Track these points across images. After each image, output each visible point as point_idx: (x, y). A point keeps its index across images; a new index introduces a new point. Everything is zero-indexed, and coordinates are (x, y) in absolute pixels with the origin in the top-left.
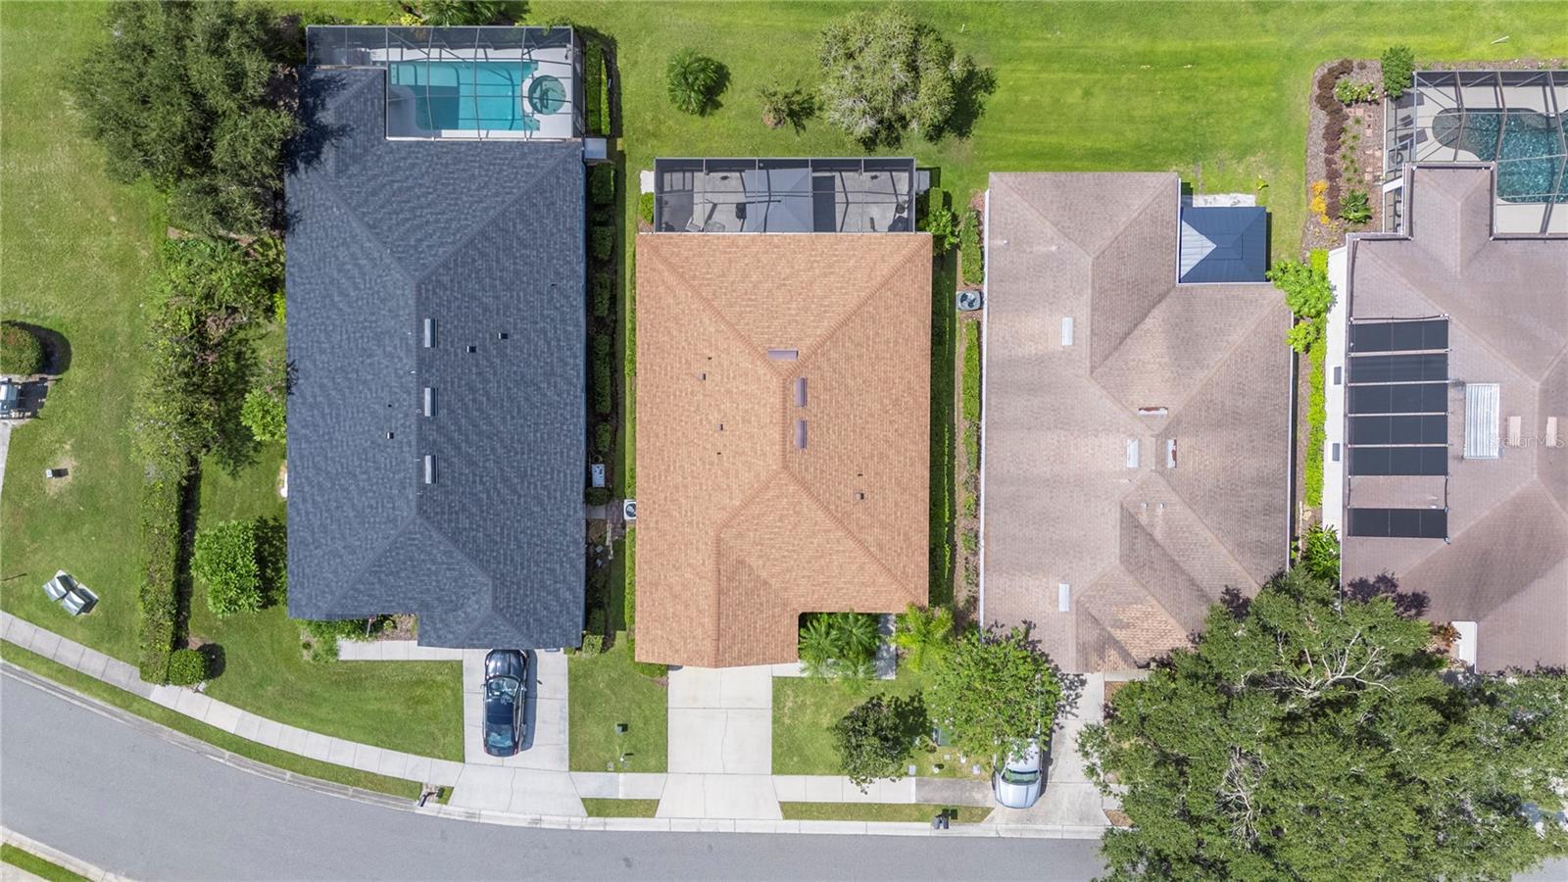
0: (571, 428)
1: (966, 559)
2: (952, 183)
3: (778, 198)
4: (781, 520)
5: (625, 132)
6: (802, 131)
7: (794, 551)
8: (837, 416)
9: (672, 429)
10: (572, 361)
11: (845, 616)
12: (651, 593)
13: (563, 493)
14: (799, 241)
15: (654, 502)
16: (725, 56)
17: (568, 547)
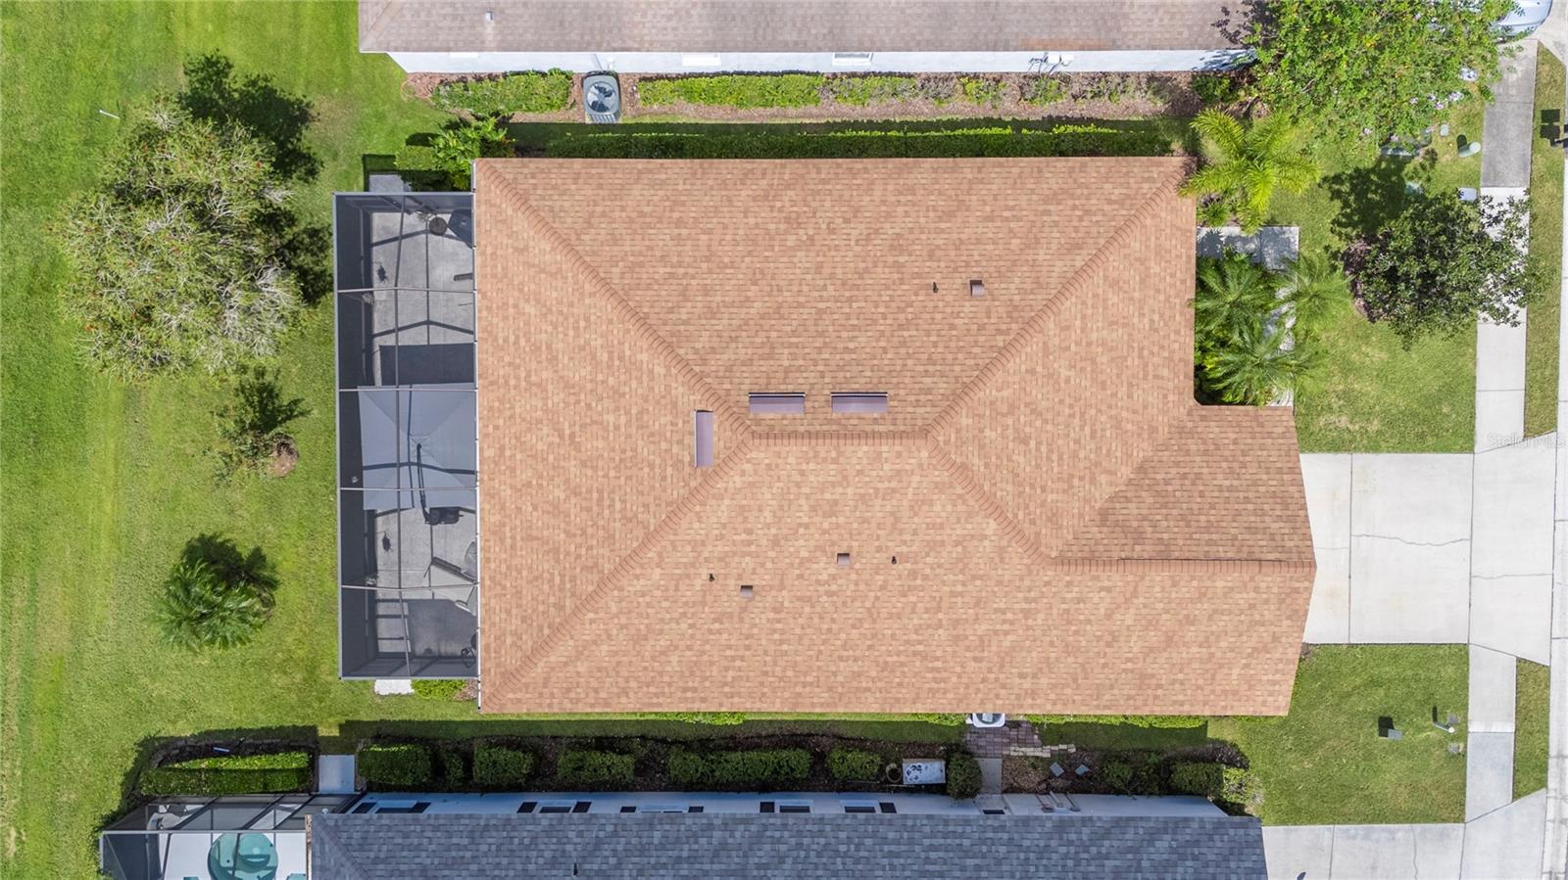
0: (843, 835)
1: (1075, 97)
2: (392, 132)
3: (413, 449)
4: (1025, 441)
5: (308, 723)
6: (302, 406)
7: (1082, 414)
8: (822, 334)
9: (844, 647)
10: (717, 834)
11: (1202, 316)
12: (1159, 686)
13: (967, 853)
14: (491, 409)
15: (984, 680)
16: (169, 545)
17: (1070, 843)
